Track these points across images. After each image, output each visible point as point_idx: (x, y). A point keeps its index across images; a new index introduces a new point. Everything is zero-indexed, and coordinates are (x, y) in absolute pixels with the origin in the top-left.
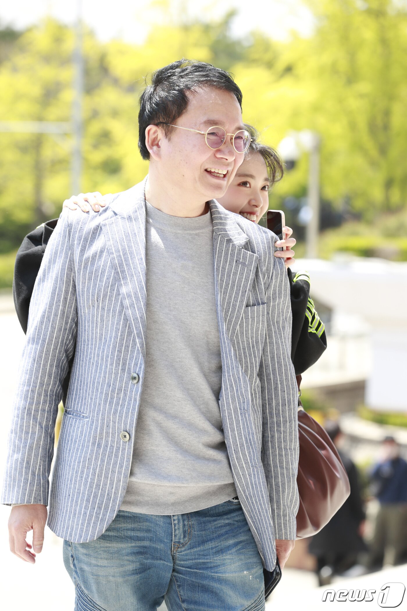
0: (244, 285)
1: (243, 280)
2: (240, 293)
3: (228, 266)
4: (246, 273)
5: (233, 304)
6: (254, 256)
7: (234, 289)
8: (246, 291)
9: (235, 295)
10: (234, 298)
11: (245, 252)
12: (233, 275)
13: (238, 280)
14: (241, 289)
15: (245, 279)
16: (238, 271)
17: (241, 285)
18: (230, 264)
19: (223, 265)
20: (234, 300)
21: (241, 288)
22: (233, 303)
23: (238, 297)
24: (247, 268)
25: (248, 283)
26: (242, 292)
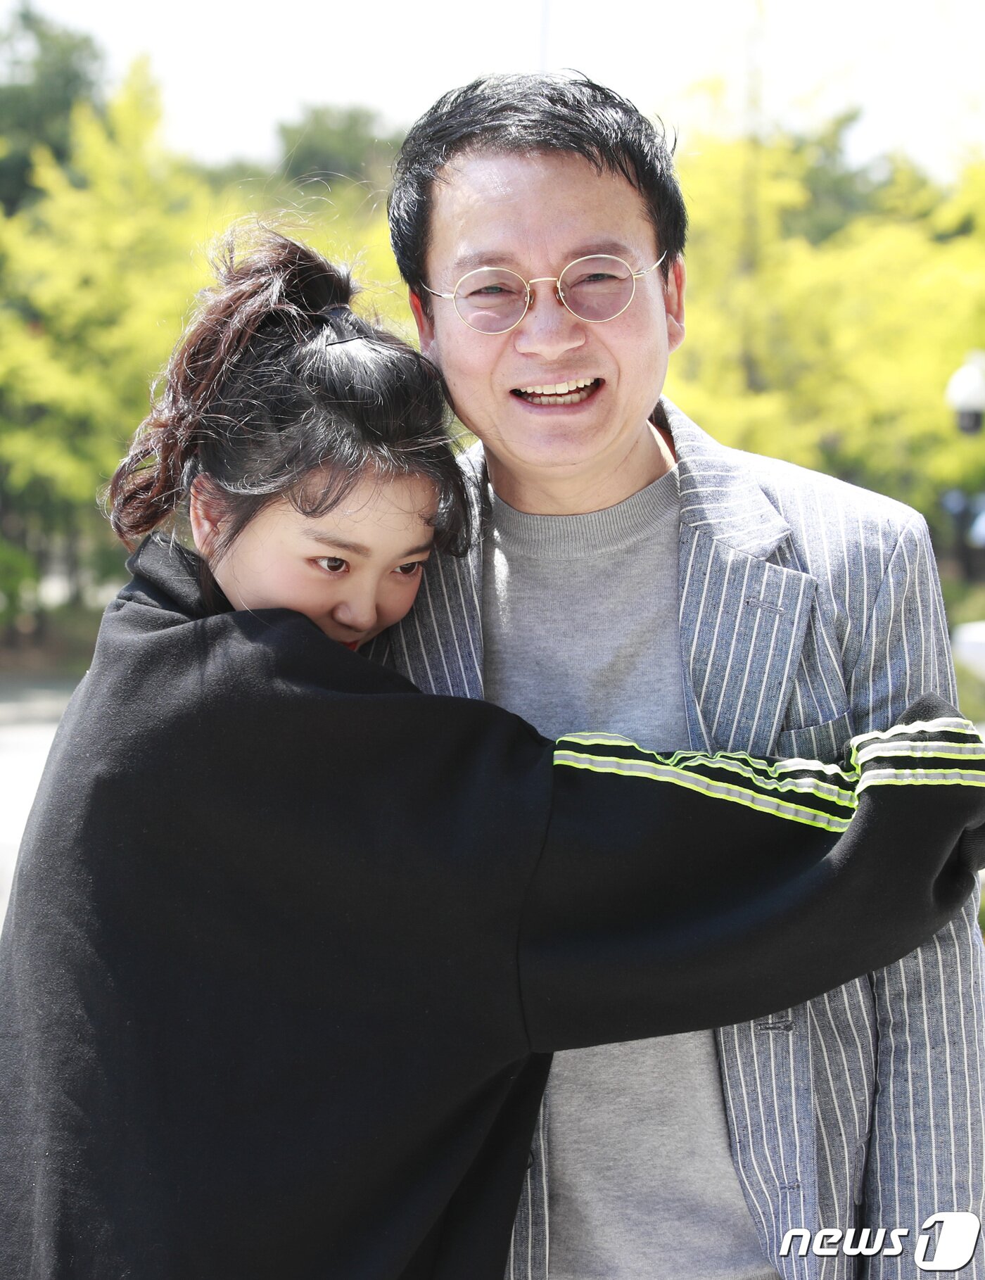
0: (772, 665)
1: (771, 652)
2: (762, 692)
3: (722, 617)
4: (778, 631)
5: (738, 727)
6: (800, 579)
7: (742, 680)
8: (780, 684)
9: (744, 700)
10: (743, 708)
11: (775, 571)
12: (738, 640)
13: (754, 655)
14: (765, 679)
15: (775, 649)
16: (752, 629)
17: (763, 668)
18: (726, 612)
19: (704, 617)
20: (742, 714)
21: (766, 675)
22: (739, 722)
23: (756, 705)
24: (781, 616)
25: (786, 659)
26: (769, 689)
